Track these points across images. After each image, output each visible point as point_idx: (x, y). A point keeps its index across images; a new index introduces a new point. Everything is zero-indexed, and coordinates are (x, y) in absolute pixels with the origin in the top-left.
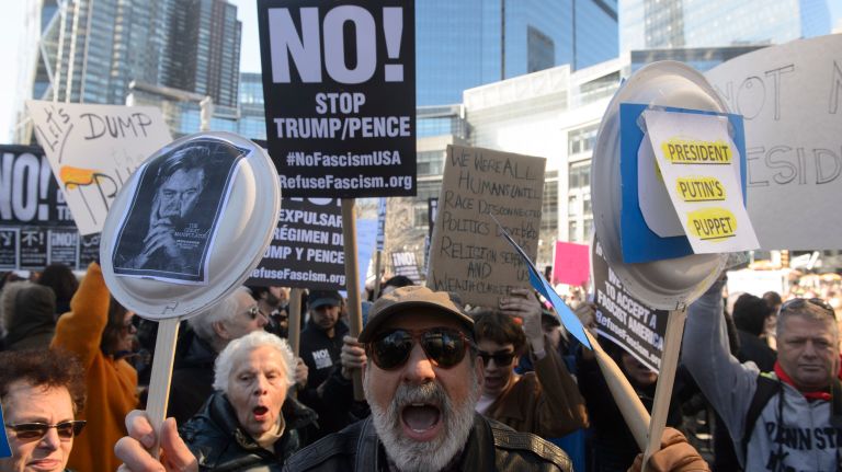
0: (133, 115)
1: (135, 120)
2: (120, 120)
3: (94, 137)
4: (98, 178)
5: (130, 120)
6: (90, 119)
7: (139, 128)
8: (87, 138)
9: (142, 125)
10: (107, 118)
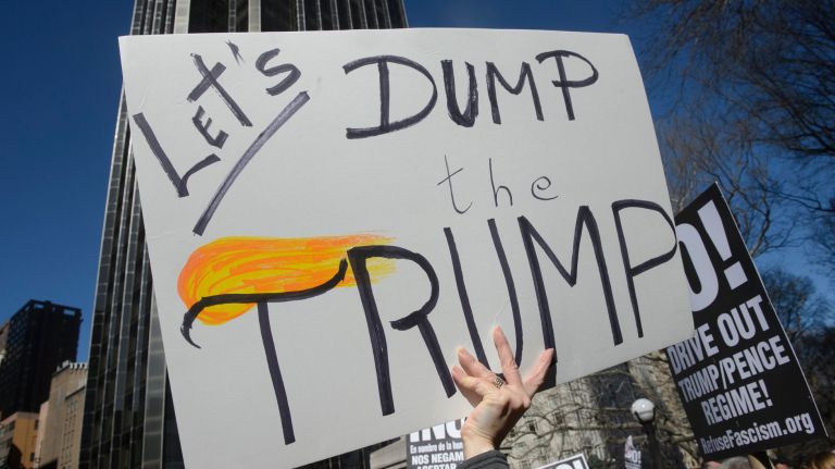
0: (541, 58)
1: (545, 73)
2: (492, 69)
3: (385, 127)
4: (372, 264)
5: (526, 69)
6: (384, 74)
7: (552, 97)
8: (353, 134)
9: (564, 84)
10: (447, 67)
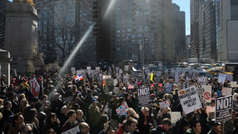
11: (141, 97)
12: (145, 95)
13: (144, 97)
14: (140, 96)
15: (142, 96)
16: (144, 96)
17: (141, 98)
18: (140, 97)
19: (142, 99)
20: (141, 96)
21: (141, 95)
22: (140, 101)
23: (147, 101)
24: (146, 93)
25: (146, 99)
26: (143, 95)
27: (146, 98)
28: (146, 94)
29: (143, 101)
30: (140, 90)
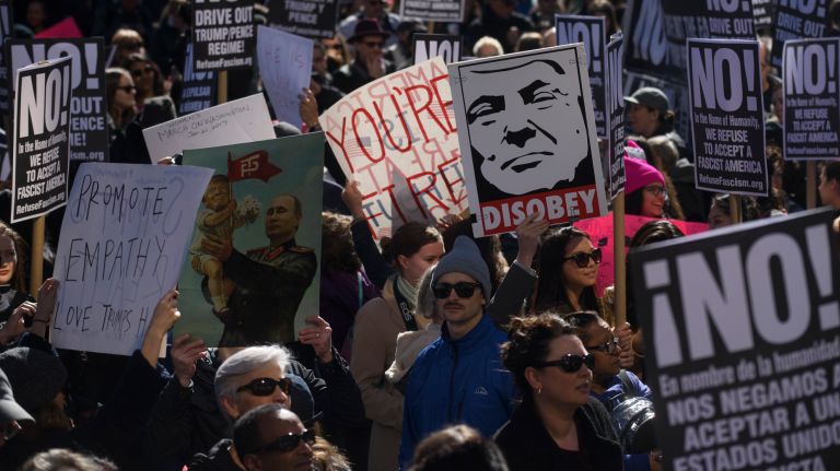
11: (714, 377)
12: (762, 348)
13: (746, 370)
14: (689, 365)
15: (722, 356)
16: (748, 355)
17: (715, 392)
18: (691, 382)
19: (729, 401)
20: (702, 365)
21: (701, 347)
22: (692, 439)
23: (803, 442)
24: (783, 312)
25: (790, 406)
26: (738, 340)
27: (793, 388)
28: (775, 332)
29: (745, 438)
30: (692, 268)
